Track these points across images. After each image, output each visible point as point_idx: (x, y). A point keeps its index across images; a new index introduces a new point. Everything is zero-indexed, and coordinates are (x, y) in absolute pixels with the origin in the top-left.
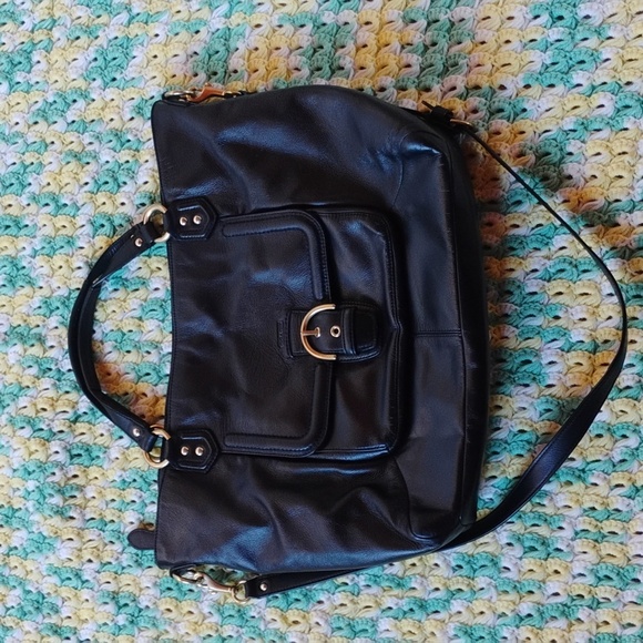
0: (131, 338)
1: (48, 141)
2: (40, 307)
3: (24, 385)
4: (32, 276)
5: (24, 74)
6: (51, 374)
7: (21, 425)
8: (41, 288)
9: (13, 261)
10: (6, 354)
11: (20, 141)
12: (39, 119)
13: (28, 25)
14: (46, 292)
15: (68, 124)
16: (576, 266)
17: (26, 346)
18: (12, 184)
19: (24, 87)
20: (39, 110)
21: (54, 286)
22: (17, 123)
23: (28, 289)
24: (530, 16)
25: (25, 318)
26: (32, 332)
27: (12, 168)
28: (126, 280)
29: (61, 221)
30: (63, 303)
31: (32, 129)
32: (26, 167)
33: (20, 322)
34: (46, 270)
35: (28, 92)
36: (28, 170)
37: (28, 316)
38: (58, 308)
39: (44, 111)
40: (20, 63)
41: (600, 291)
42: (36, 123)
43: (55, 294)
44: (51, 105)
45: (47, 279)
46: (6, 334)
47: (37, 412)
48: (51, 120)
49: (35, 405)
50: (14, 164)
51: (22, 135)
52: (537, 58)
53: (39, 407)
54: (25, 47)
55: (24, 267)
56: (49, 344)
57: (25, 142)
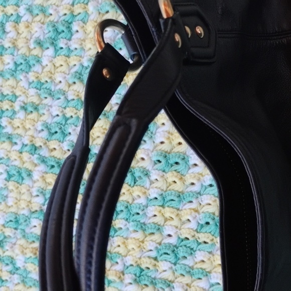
0: (149, 274)
5: (65, 41)
11: (62, 97)
12: (76, 81)
18: (56, 132)
19: (64, 52)
20: (76, 72)
27: (56, 119)
28: (144, 224)
31: (71, 88)
32: (67, 119)
35: (68, 56)
36: (69, 122)
39: (80, 74)
40: (63, 31)
42: (75, 83)
50: (58, 115)
54: (66, 18)
57: (66, 98)
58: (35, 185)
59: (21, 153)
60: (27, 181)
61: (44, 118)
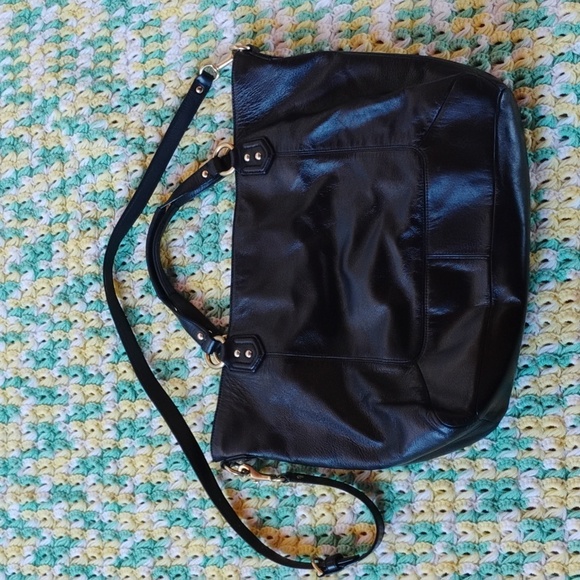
0: (161, 488)
1: (72, 320)
2: (78, 467)
3: (73, 537)
4: (67, 438)
5: (46, 262)
6: (95, 525)
7: (76, 574)
8: (77, 449)
9: (50, 427)
10: (52, 510)
11: (47, 321)
12: (61, 301)
13: (45, 220)
14: (82, 453)
15: (88, 305)
16: (541, 403)
17: (71, 503)
18: (44, 359)
19: (46, 273)
20: (61, 293)
21: (88, 447)
22: (44, 305)
23: (65, 452)
25: (65, 477)
26: (74, 490)
27: (42, 345)
28: (150, 437)
29: (89, 389)
30: (98, 462)
31: (57, 310)
32: (55, 344)
33: (62, 482)
34: (79, 434)
35: (50, 278)
36: (56, 346)
37: (68, 475)
38: (93, 467)
39: (65, 294)
40: (42, 253)
41: (564, 423)
42: (60, 304)
43: (90, 455)
44: (71, 288)
45: (81, 442)
46: (50, 492)
47: (89, 560)
48: (72, 302)
49: (86, 554)
50: (44, 341)
51: (49, 316)
53: (90, 555)
54: (44, 239)
55: (60, 432)
56: (89, 499)
57: (52, 322)
58: (25, 421)
59: (4, 389)
60: (15, 419)
61: (28, 346)
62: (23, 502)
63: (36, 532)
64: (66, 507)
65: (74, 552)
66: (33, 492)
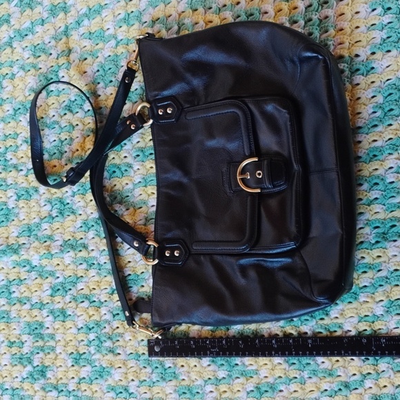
1: (74, 124)
2: (81, 227)
3: (79, 276)
4: (74, 208)
5: (55, 85)
6: (94, 266)
7: (81, 300)
8: (80, 215)
9: (61, 201)
10: (63, 258)
11: (57, 126)
12: (67, 112)
13: (54, 55)
14: (84, 217)
15: (86, 112)
17: (77, 252)
18: (55, 153)
19: (55, 93)
20: (66, 106)
21: (89, 212)
22: (54, 116)
23: (72, 217)
24: (370, 10)
25: (73, 234)
26: (79, 242)
30: (96, 222)
31: (63, 118)
32: (62, 142)
33: (70, 238)
34: (82, 203)
35: (58, 96)
36: (64, 144)
37: (74, 233)
38: (93, 226)
39: (69, 106)
40: (52, 78)
42: (65, 114)
43: (90, 217)
44: (74, 102)
45: (83, 209)
46: (61, 246)
47: (91, 291)
48: (74, 111)
49: (88, 287)
50: (55, 141)
51: (57, 123)
52: (378, 35)
53: (91, 287)
54: (54, 69)
55: (68, 203)
56: (90, 248)
57: (60, 126)
58: (43, 197)
59: (27, 176)
60: (35, 196)
62: (42, 254)
63: (52, 274)
64: (73, 256)
65: (80, 286)
66: (49, 246)
